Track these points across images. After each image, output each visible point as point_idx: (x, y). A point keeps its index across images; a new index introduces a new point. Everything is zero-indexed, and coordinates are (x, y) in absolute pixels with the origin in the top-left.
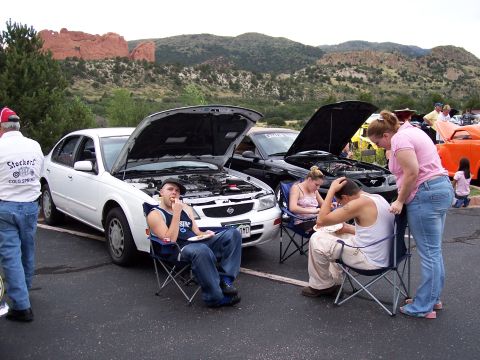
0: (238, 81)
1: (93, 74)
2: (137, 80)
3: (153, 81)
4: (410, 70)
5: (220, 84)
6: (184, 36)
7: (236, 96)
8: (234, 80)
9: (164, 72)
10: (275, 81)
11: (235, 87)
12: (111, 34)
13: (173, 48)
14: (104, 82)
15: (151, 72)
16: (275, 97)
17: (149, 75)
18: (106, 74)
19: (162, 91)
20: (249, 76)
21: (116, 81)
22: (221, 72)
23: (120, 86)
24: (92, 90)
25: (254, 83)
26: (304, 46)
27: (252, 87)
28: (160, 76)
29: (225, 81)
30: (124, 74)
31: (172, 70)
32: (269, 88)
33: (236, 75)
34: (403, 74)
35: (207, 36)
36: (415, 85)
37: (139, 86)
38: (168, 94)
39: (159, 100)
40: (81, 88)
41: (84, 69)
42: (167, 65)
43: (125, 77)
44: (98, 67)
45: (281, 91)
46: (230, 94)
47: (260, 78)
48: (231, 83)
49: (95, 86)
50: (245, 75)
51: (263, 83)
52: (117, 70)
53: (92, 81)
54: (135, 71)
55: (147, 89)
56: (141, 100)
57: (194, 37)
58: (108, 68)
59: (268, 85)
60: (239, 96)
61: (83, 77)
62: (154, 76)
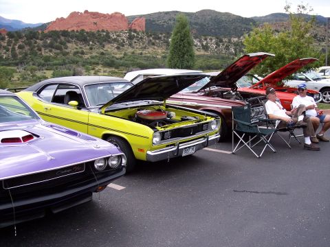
0: (207, 43)
1: (115, 40)
2: (143, 44)
3: (153, 44)
4: (320, 34)
5: (196, 46)
6: (160, 13)
7: (206, 53)
8: (204, 43)
9: (159, 38)
10: (231, 43)
11: (206, 48)
12: (116, 13)
13: (154, 21)
14: (123, 46)
15: (151, 39)
16: (231, 54)
17: (151, 40)
18: (123, 40)
19: (160, 51)
20: (214, 41)
21: (130, 45)
22: (196, 38)
23: (133, 48)
24: (116, 51)
25: (218, 45)
26: (242, 18)
27: (216, 47)
28: (157, 41)
29: (199, 44)
30: (135, 40)
31: (164, 37)
32: (227, 48)
33: (206, 39)
34: (315, 36)
35: (176, 13)
36: (323, 44)
37: (145, 48)
38: (164, 53)
39: (159, 57)
40: (109, 50)
41: (109, 37)
42: (161, 34)
43: (135, 42)
44: (118, 36)
45: (235, 50)
46: (202, 52)
47: (221, 41)
48: (202, 45)
49: (118, 48)
50: (211, 39)
51: (223, 45)
52: (131, 38)
53: (115, 45)
54: (141, 38)
55: (150, 50)
56: (148, 57)
57: (167, 13)
58: (124, 36)
59: (227, 46)
60: (208, 53)
61: (110, 42)
62: (153, 41)
